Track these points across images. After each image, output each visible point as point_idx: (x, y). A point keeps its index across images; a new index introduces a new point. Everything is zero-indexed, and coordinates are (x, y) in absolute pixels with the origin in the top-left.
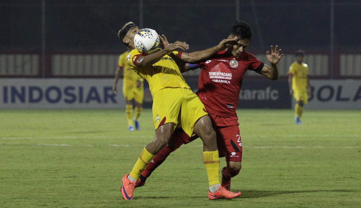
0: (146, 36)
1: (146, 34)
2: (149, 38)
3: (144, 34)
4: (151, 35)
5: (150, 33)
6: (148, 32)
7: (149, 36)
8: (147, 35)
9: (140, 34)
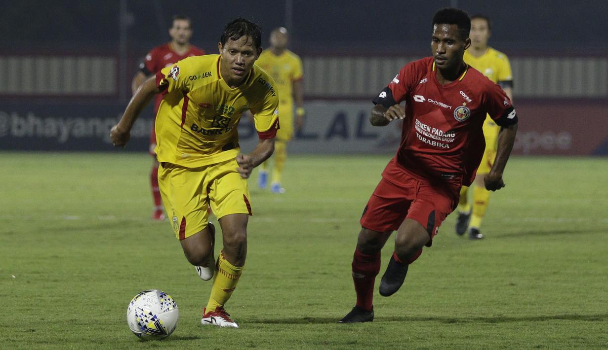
0: (148, 315)
1: (146, 319)
2: (142, 310)
3: (149, 320)
4: (137, 315)
5: (139, 319)
6: (141, 322)
7: (142, 314)
8: (146, 316)
9: (157, 324)
